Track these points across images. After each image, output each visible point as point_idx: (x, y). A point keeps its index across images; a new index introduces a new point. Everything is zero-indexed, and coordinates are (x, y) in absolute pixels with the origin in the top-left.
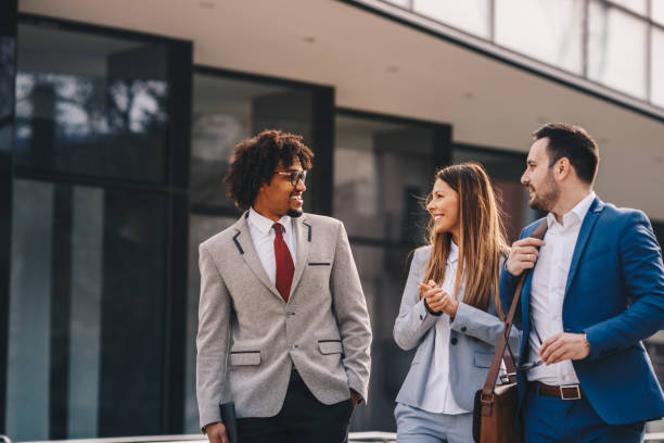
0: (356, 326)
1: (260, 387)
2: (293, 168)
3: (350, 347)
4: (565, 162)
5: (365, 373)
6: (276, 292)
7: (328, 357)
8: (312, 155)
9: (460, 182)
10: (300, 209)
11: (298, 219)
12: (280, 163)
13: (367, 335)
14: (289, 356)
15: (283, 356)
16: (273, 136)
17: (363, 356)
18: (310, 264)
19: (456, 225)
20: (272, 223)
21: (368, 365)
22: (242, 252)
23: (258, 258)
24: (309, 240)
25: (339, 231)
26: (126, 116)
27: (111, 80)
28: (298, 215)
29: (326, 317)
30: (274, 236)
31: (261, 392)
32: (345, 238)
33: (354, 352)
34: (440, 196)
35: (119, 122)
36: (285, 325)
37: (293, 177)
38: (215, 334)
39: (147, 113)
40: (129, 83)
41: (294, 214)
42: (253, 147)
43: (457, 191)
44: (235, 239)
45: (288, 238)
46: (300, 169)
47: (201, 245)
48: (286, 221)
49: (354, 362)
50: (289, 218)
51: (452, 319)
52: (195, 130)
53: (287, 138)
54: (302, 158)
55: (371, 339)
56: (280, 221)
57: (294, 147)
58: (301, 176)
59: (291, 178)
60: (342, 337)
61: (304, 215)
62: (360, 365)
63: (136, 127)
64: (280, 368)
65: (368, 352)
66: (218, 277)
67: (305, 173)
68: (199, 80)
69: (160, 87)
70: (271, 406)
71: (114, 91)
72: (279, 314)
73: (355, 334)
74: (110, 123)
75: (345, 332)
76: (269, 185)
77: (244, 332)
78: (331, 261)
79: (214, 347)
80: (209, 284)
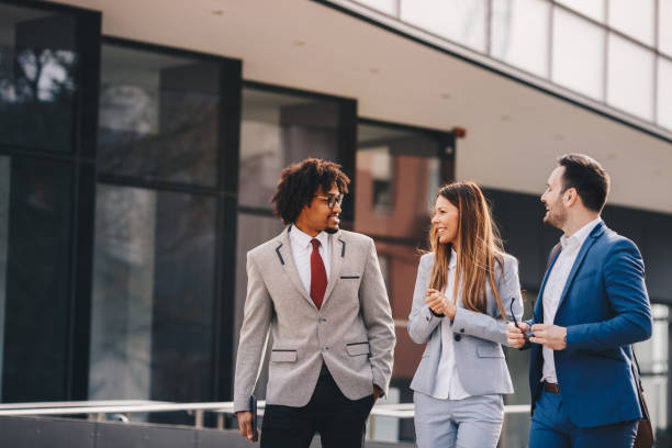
0: (384, 330)
1: (293, 380)
2: (331, 192)
3: (376, 347)
4: (573, 192)
5: (388, 372)
6: (310, 300)
7: (355, 358)
8: (348, 181)
9: (460, 199)
10: (337, 226)
11: (334, 235)
12: (321, 187)
13: (392, 338)
14: (321, 355)
15: (315, 356)
16: (315, 164)
17: (387, 357)
18: (342, 278)
19: (455, 238)
20: (310, 238)
21: (391, 364)
22: (283, 263)
23: (296, 269)
24: (343, 255)
25: (370, 247)
26: (34, 85)
27: (20, 49)
28: (335, 231)
29: (354, 321)
30: (311, 250)
31: (294, 384)
32: (375, 255)
33: (380, 352)
34: (443, 212)
35: (27, 90)
36: (317, 329)
37: (330, 200)
38: (254, 331)
39: (55, 81)
40: (38, 53)
41: (331, 231)
42: (298, 173)
43: (458, 208)
44: (277, 250)
45: (324, 253)
46: (338, 193)
47: (249, 254)
48: (323, 237)
49: (380, 361)
50: (326, 234)
51: (452, 322)
52: (102, 99)
53: (327, 167)
54: (340, 184)
55: (395, 342)
56: (318, 237)
57: (333, 174)
58: (337, 200)
59: (329, 201)
60: (369, 339)
61: (340, 231)
62: (385, 364)
63: (44, 96)
64: (312, 366)
65: (392, 353)
66: (261, 282)
67: (342, 196)
68: (106, 50)
69: (69, 56)
70: (301, 398)
71: (22, 59)
72: (313, 320)
73: (382, 337)
74: (18, 92)
75: (373, 334)
76: (310, 206)
77: (282, 331)
78: (360, 275)
79: (252, 343)
80: (254, 289)
